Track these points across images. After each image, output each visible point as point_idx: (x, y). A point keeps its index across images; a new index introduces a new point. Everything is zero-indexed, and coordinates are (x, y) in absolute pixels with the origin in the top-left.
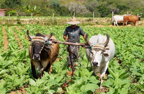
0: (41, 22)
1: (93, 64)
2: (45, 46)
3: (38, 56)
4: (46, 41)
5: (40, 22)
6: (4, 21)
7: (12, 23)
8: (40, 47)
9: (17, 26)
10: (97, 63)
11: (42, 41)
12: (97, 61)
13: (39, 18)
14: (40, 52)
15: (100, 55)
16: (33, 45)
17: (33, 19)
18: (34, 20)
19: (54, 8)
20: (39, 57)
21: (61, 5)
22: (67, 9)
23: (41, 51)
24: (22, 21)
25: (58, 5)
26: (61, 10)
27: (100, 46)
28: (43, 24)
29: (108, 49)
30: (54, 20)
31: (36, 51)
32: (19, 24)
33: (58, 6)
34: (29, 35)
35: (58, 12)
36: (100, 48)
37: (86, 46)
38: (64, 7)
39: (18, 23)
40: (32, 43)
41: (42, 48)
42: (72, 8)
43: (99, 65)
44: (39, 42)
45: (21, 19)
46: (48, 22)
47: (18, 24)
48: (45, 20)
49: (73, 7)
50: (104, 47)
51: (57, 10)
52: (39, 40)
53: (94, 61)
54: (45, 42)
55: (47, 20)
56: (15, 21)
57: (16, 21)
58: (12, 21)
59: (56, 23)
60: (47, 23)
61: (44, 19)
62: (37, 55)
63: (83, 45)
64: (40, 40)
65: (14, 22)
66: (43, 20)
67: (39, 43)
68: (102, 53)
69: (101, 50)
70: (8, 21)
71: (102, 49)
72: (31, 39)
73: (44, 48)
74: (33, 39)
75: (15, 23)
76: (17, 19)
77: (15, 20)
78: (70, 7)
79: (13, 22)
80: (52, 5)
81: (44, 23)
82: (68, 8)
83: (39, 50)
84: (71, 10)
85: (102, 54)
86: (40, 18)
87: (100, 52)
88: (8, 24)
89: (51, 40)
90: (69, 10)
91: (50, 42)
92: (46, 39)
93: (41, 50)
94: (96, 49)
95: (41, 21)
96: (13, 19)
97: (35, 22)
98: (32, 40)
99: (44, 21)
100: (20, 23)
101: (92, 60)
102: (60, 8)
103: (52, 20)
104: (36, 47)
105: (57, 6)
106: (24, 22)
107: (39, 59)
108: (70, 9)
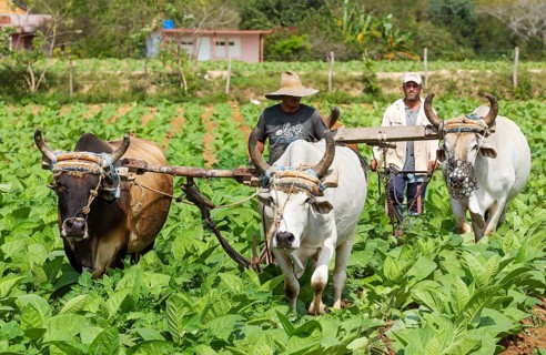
0: (465, 85)
1: (278, 238)
2: (103, 185)
3: (80, 224)
4: (107, 169)
5: (460, 84)
6: (311, 82)
7: (342, 90)
8: (85, 191)
9: (364, 102)
10: (291, 238)
11: (93, 167)
12: (291, 230)
13: (454, 72)
14: (87, 210)
15: (300, 208)
16: (59, 184)
17: (430, 73)
18: (433, 76)
19: (447, 23)
20: (83, 228)
21: (476, 12)
22: (505, 26)
23: (90, 203)
24: (383, 81)
25: (463, 10)
26: (477, 31)
27: (302, 174)
28: (475, 94)
29: (334, 185)
30: (518, 79)
31: (71, 205)
32: (370, 95)
33: (463, 14)
34: (44, 149)
35: (462, 40)
36: (301, 181)
37: (254, 179)
38: (490, 17)
39: (369, 90)
40: (57, 178)
41: (95, 192)
42: (525, 23)
43: (296, 243)
44: (82, 170)
45: (380, 75)
46: (495, 85)
47: (366, 97)
48: (479, 79)
49: (529, 17)
50: (317, 179)
51: (459, 33)
52: (82, 163)
53: (282, 229)
54: (102, 171)
55: (488, 76)
56: (353, 82)
57: (360, 84)
58: (341, 83)
59: (529, 87)
60: (488, 88)
61: (477, 71)
62: (79, 221)
63: (241, 174)
64: (86, 165)
65: (352, 85)
66: (473, 79)
67: (80, 174)
68: (307, 201)
69: (306, 188)
70: (326, 83)
71: (310, 184)
72: (50, 161)
73: (101, 192)
74: (58, 161)
75: (357, 92)
76: (361, 74)
77: (357, 80)
78: (518, 20)
79: (346, 86)
80: (436, 13)
81: (477, 88)
82: (509, 21)
83: (82, 201)
84: (521, 31)
85: (307, 205)
86: (459, 71)
87: (303, 196)
88: (329, 94)
89: (126, 162)
90: (511, 31)
91: (122, 171)
92: (107, 159)
93: (91, 199)
94: (289, 184)
95: (464, 80)
96: (345, 74)
97: (437, 86)
98: (56, 167)
99: (475, 82)
100: (376, 89)
101: (273, 226)
102: (473, 24)
103: (511, 78)
104: (70, 191)
105: (458, 14)
106: (395, 86)
107: (86, 235)
108: (515, 25)
